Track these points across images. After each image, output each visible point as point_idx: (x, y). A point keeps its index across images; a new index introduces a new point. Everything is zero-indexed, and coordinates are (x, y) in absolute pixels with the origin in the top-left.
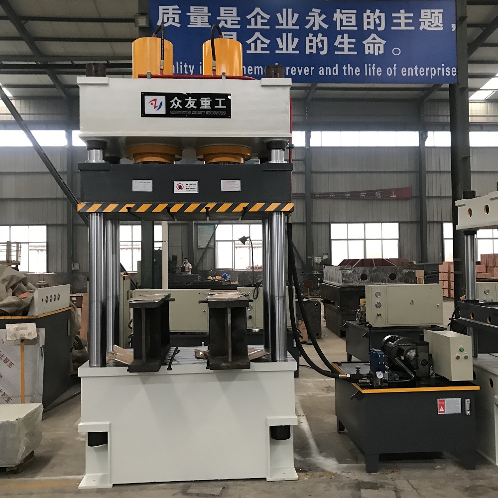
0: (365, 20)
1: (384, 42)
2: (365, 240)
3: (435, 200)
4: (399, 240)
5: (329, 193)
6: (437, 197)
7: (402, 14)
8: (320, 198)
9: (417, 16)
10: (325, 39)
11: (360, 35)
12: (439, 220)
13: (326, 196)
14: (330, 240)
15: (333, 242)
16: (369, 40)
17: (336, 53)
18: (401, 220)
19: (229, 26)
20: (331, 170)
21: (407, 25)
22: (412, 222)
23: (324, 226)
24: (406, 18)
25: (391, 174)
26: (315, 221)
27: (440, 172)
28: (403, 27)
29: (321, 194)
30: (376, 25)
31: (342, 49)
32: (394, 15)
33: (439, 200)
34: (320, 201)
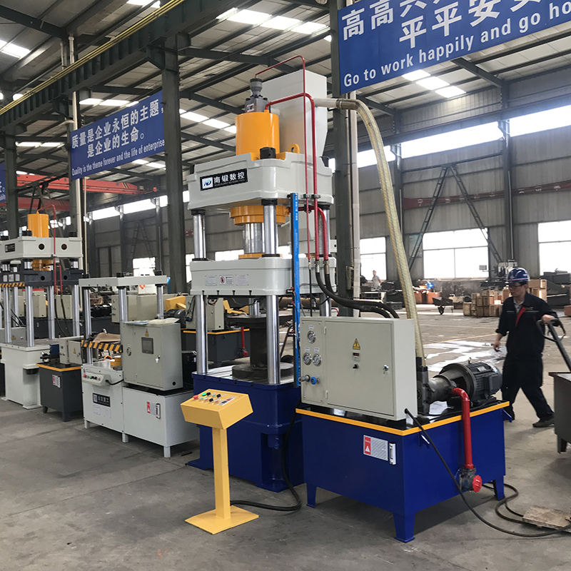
0: (132, 118)
1: (137, 131)
5: (533, 188)
7: (145, 108)
8: (526, 194)
9: (149, 108)
10: (118, 137)
11: (129, 130)
13: (531, 191)
14: (538, 244)
15: (540, 245)
16: (133, 132)
17: (123, 145)
19: (91, 141)
20: (539, 159)
21: (146, 116)
23: (531, 226)
24: (146, 111)
26: (522, 222)
28: (145, 118)
29: (526, 189)
30: (136, 120)
31: (124, 142)
32: (141, 111)
34: (525, 198)
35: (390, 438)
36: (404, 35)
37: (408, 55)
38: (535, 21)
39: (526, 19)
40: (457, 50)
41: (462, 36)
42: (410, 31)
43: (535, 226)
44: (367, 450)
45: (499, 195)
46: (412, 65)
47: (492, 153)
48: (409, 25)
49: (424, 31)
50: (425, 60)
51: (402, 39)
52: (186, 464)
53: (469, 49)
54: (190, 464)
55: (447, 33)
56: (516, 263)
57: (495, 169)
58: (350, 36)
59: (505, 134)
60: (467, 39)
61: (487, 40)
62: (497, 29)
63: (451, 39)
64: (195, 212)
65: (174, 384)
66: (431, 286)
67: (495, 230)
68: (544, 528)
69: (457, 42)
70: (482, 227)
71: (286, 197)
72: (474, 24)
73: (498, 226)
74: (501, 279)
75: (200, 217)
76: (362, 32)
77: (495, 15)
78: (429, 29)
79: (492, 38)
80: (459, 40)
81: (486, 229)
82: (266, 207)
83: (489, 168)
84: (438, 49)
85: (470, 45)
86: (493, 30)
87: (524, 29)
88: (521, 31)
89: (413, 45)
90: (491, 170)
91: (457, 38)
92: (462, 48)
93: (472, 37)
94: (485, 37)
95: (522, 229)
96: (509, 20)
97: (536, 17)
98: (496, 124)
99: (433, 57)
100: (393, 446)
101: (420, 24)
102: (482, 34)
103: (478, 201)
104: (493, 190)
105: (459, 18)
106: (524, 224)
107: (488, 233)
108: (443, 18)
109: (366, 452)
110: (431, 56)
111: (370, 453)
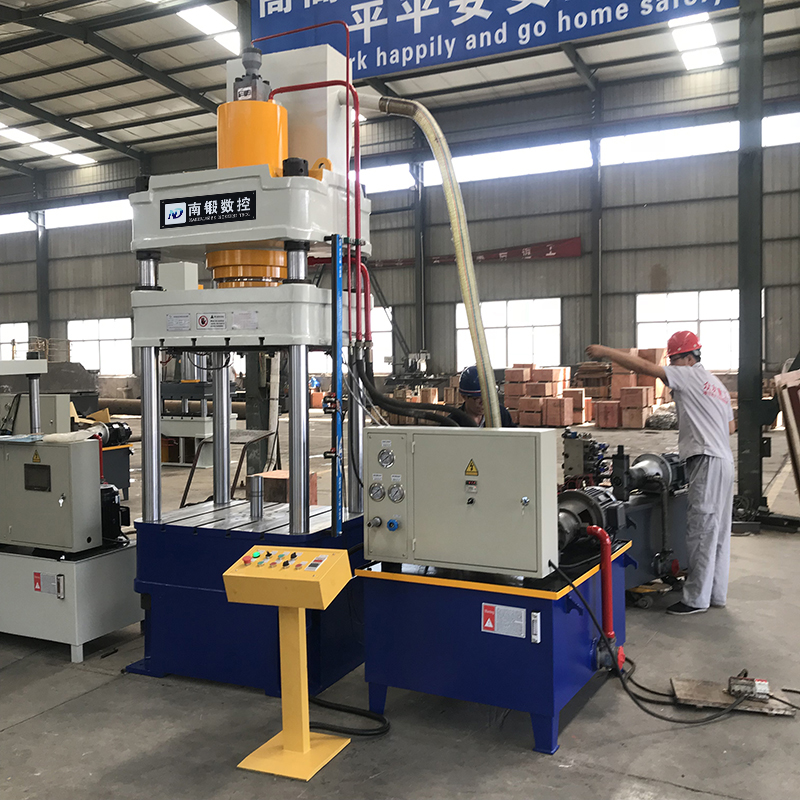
2: (507, 328)
3: (624, 256)
4: (562, 325)
6: (628, 251)
8: (441, 264)
12: (632, 290)
14: (455, 330)
15: (459, 332)
18: (566, 293)
22: (584, 296)
23: (447, 307)
25: (552, 218)
26: (436, 301)
27: (635, 206)
29: (442, 258)
33: (632, 256)
34: (441, 269)
35: (530, 605)
36: (353, 23)
37: (360, 53)
38: (540, 31)
39: (527, 26)
40: (432, 54)
41: (440, 37)
42: (363, 18)
43: (452, 306)
44: (489, 624)
45: (407, 263)
46: (365, 67)
47: (400, 206)
48: (363, 10)
49: (384, 21)
50: (385, 63)
51: (351, 29)
52: (123, 671)
53: (449, 56)
54: (130, 670)
55: (417, 29)
56: (428, 355)
57: (404, 228)
58: (270, 12)
59: (417, 182)
60: (447, 42)
61: (474, 46)
62: (488, 34)
63: (423, 38)
64: (145, 255)
65: (89, 540)
66: (316, 383)
67: (402, 309)
68: (706, 709)
69: (432, 44)
70: (385, 306)
71: (322, 240)
72: (456, 22)
73: (405, 305)
74: (412, 376)
75: (152, 263)
76: (288, 9)
77: (486, 14)
78: (392, 21)
79: (482, 45)
80: (436, 41)
81: (390, 308)
82: (293, 253)
83: (395, 226)
84: (404, 50)
85: (450, 50)
86: (482, 35)
87: (524, 39)
88: (521, 42)
89: (367, 39)
90: (397, 229)
91: (432, 39)
92: (440, 53)
93: (454, 40)
94: (471, 42)
95: (436, 310)
96: (504, 24)
97: (540, 27)
98: (406, 166)
99: (397, 60)
100: (537, 617)
101: (378, 11)
102: (468, 38)
103: (381, 269)
104: (401, 257)
105: (436, 11)
106: (439, 304)
107: (393, 313)
108: (412, 6)
109: (485, 628)
110: (394, 59)
111: (493, 629)
